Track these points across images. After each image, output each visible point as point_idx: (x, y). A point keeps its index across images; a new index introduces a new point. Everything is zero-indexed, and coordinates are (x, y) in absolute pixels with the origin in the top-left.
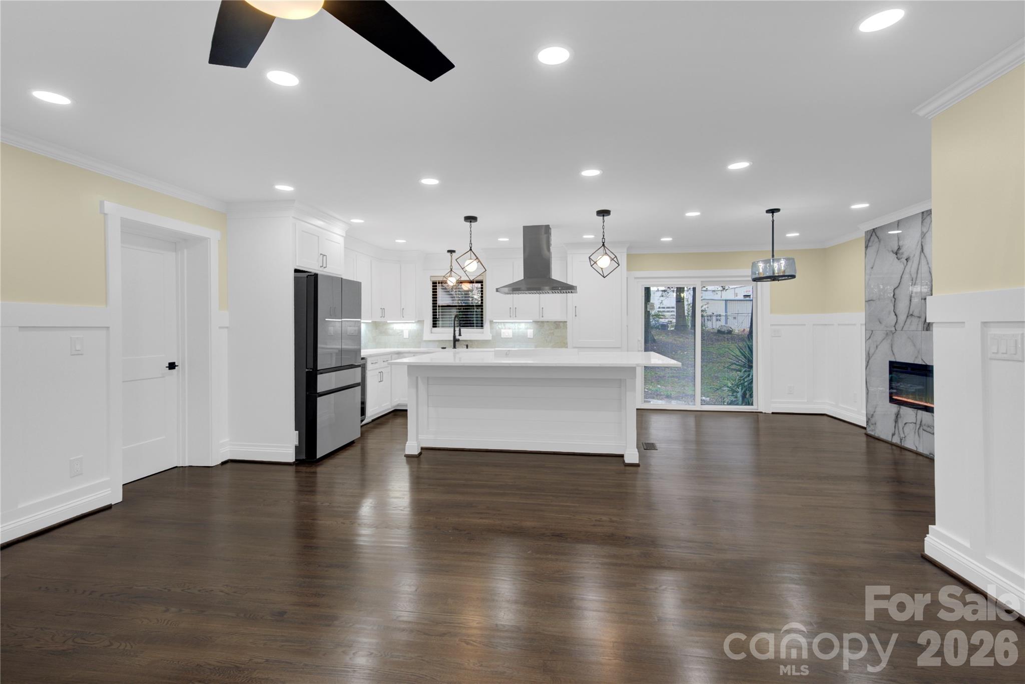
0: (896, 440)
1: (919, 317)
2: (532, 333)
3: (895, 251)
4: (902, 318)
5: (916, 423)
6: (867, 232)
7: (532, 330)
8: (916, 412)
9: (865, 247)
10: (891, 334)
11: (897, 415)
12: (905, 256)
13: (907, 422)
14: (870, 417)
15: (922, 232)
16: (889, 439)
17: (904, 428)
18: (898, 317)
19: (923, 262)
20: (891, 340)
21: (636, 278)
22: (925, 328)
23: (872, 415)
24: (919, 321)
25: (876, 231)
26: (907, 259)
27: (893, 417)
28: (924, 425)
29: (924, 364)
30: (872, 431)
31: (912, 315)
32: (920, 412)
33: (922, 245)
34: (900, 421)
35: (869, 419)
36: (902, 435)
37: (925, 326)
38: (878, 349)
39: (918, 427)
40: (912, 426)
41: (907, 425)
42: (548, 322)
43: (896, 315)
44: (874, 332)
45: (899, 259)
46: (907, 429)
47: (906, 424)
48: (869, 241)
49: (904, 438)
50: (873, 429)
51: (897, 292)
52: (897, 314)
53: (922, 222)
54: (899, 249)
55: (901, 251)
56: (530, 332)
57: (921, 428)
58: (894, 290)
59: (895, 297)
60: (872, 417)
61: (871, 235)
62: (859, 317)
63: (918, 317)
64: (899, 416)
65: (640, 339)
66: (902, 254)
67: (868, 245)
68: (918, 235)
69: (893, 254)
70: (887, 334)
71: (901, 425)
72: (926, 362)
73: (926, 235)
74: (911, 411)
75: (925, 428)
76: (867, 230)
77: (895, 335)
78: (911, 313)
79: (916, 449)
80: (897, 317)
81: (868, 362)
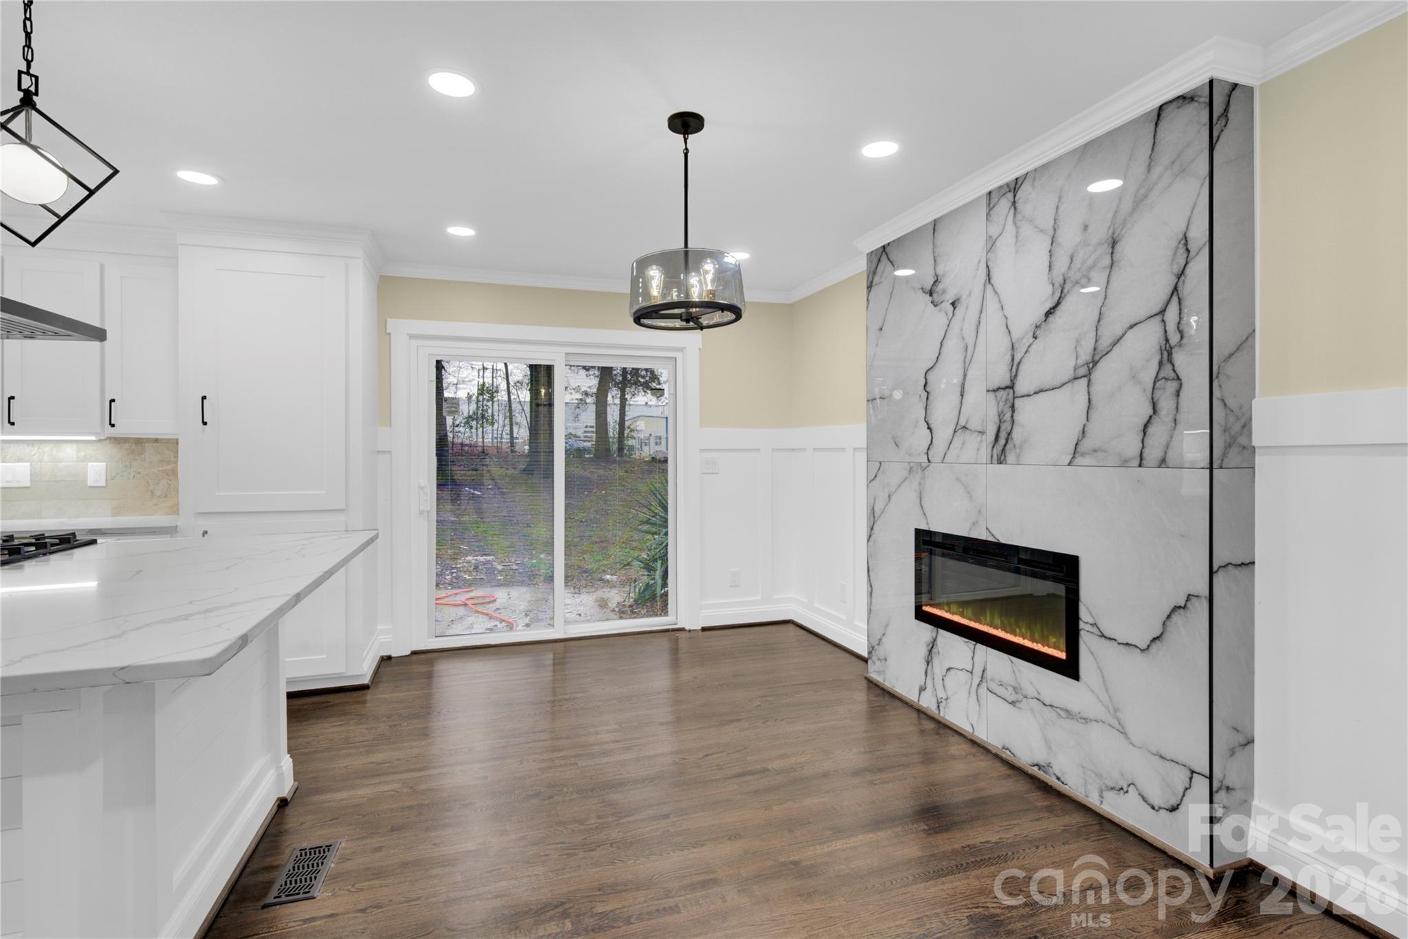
0: (927, 702)
1: (982, 433)
2: (104, 472)
3: (928, 287)
4: (943, 433)
5: (971, 673)
6: (867, 254)
7: (103, 465)
8: (972, 647)
9: (868, 288)
10: (921, 467)
11: (932, 645)
12: (950, 297)
13: (952, 666)
14: (875, 644)
15: (989, 237)
16: (911, 695)
17: (946, 679)
18: (933, 432)
19: (992, 304)
20: (920, 484)
21: (411, 337)
22: (995, 457)
23: (880, 640)
24: (981, 441)
25: (887, 249)
26: (953, 304)
27: (923, 651)
28: (992, 680)
29: (991, 539)
30: (879, 672)
31: (964, 427)
32: (981, 648)
33: (988, 267)
34: (936, 661)
35: (873, 648)
36: (941, 694)
37: (995, 451)
38: (892, 501)
39: (977, 680)
40: (964, 676)
41: (952, 672)
42: (156, 440)
43: (929, 428)
44: (882, 463)
45: (935, 306)
46: (951, 680)
47: (949, 669)
48: (874, 273)
49: (946, 699)
50: (881, 669)
51: (931, 377)
52: (932, 426)
53: (988, 215)
54: (936, 282)
55: (940, 287)
56: (96, 471)
57: (984, 685)
58: (926, 374)
59: (928, 389)
60: (879, 644)
61: (879, 260)
62: (855, 434)
63: (980, 432)
64: (934, 650)
65: (424, 482)
66: (944, 292)
67: (872, 282)
68: (979, 245)
69: (924, 295)
70: (911, 470)
71: (938, 668)
72: (997, 537)
73: (998, 244)
74: (963, 644)
75: (993, 686)
76: (871, 250)
77: (927, 472)
78: (962, 423)
79: (971, 731)
80: (931, 432)
81: (872, 529)
